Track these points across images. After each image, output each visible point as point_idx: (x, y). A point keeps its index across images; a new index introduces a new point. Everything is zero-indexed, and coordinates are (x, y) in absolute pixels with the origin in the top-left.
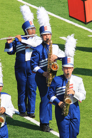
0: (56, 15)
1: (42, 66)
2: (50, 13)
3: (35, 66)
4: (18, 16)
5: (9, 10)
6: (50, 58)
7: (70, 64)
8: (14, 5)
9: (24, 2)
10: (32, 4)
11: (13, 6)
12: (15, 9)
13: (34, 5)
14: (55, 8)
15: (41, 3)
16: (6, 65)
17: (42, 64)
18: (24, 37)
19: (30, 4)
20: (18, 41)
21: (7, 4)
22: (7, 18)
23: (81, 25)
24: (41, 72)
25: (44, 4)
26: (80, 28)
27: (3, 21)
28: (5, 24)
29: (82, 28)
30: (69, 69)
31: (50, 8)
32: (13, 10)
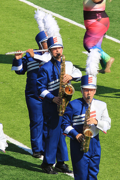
0: (78, 23)
1: (52, 90)
2: (70, 20)
3: (42, 90)
4: (28, 24)
5: (17, 16)
6: (63, 78)
7: (91, 85)
8: (23, 10)
9: (36, 6)
10: (46, 9)
11: (21, 12)
12: (25, 15)
13: (49, 10)
14: (76, 13)
15: (58, 7)
16: (12, 89)
17: (51, 87)
18: (37, 52)
19: (45, 8)
20: (30, 57)
21: (14, 8)
22: (13, 26)
23: (110, 36)
24: (50, 97)
25: (62, 8)
26: (109, 40)
27: (9, 31)
28: (11, 34)
29: (112, 39)
30: (90, 91)
31: (70, 14)
32: (22, 17)
